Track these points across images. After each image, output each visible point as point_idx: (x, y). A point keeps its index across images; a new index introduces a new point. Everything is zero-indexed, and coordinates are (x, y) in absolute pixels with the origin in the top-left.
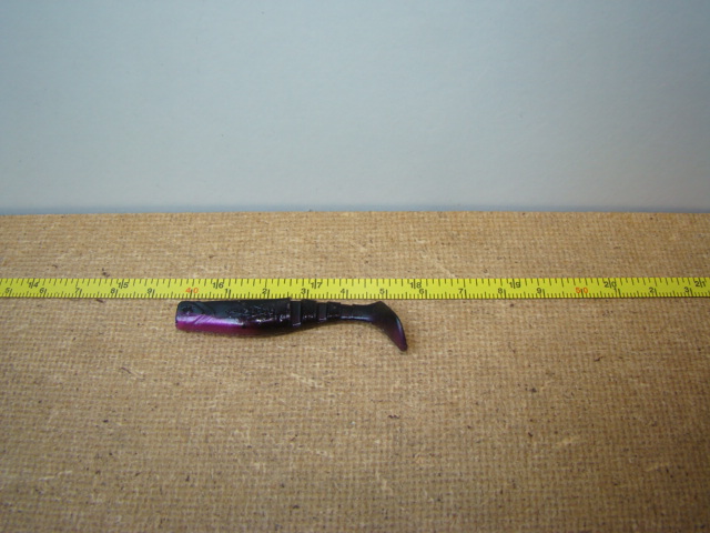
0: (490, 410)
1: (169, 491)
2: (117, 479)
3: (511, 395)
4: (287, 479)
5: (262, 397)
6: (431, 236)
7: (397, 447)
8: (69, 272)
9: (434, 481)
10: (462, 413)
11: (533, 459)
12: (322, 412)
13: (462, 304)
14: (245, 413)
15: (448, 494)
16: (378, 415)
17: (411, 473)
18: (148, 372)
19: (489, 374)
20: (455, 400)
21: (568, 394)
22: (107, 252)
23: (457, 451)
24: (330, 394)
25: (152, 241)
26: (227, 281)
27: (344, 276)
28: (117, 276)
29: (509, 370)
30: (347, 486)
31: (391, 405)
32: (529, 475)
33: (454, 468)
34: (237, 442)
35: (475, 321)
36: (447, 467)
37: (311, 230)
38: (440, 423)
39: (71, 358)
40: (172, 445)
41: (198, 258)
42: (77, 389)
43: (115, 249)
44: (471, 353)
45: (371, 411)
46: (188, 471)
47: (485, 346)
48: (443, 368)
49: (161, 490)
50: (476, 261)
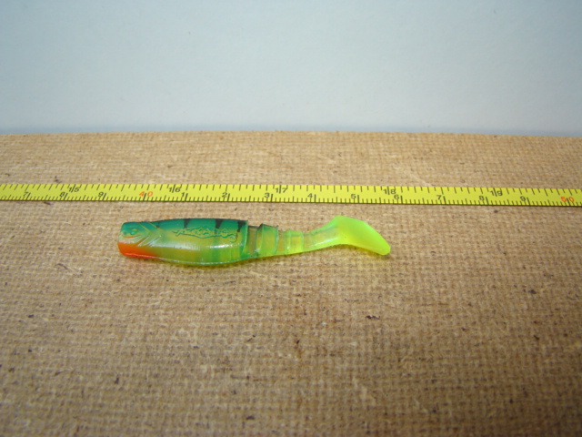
0: (487, 311)
1: (92, 394)
2: (32, 378)
3: (508, 296)
4: (240, 384)
5: (215, 295)
6: (402, 152)
7: (379, 350)
8: (20, 180)
9: (427, 389)
10: (454, 315)
11: (544, 364)
12: (286, 310)
13: (441, 210)
14: (193, 311)
15: (446, 404)
16: (354, 315)
17: (397, 380)
18: (86, 269)
19: (479, 275)
20: (444, 301)
21: (572, 296)
22: (63, 163)
23: (452, 355)
24: (295, 293)
25: (110, 153)
26: (184, 186)
27: (311, 183)
28: (70, 182)
29: (502, 272)
30: (317, 394)
31: (369, 305)
32: (542, 381)
33: (450, 374)
34: (182, 342)
35: (457, 225)
36: (441, 373)
37: (276, 145)
38: (429, 324)
39: (6, 254)
40: (104, 343)
41: (156, 167)
42: (6, 284)
43: (72, 160)
44: (457, 254)
45: (345, 311)
46: (118, 372)
47: (472, 248)
48: (426, 269)
49: (82, 392)
50: (452, 173)
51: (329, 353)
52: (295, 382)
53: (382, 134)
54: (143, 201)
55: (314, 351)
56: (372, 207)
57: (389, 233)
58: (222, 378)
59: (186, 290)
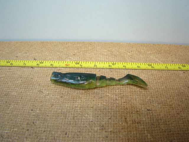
0: (184, 107)
1: (58, 138)
2: (36, 133)
4: (108, 134)
5: (96, 102)
6: (152, 51)
7: (152, 121)
8: (21, 59)
9: (168, 134)
10: (175, 109)
12: (121, 108)
13: (167, 72)
14: (89, 108)
15: (175, 139)
16: (143, 109)
17: (159, 131)
18: (50, 92)
19: (181, 95)
20: (171, 104)
22: (36, 53)
23: (175, 123)
24: (123, 101)
25: (53, 49)
26: (80, 62)
27: (123, 62)
28: (39, 60)
29: (188, 94)
30: (134, 137)
31: (147, 105)
33: (175, 129)
34: (87, 119)
35: (172, 77)
36: (172, 129)
37: (110, 48)
38: (167, 112)
39: (20, 87)
40: (60, 120)
41: (69, 55)
42: (21, 98)
43: (39, 52)
44: (173, 88)
45: (140, 108)
46: (66, 130)
47: (178, 85)
48: (164, 93)
49: (54, 138)
50: (169, 59)
51: (136, 123)
52: (126, 133)
53: (144, 44)
54: (67, 67)
55: (131, 122)
56: (144, 70)
57: (151, 80)
58: (102, 132)
59: (86, 100)
